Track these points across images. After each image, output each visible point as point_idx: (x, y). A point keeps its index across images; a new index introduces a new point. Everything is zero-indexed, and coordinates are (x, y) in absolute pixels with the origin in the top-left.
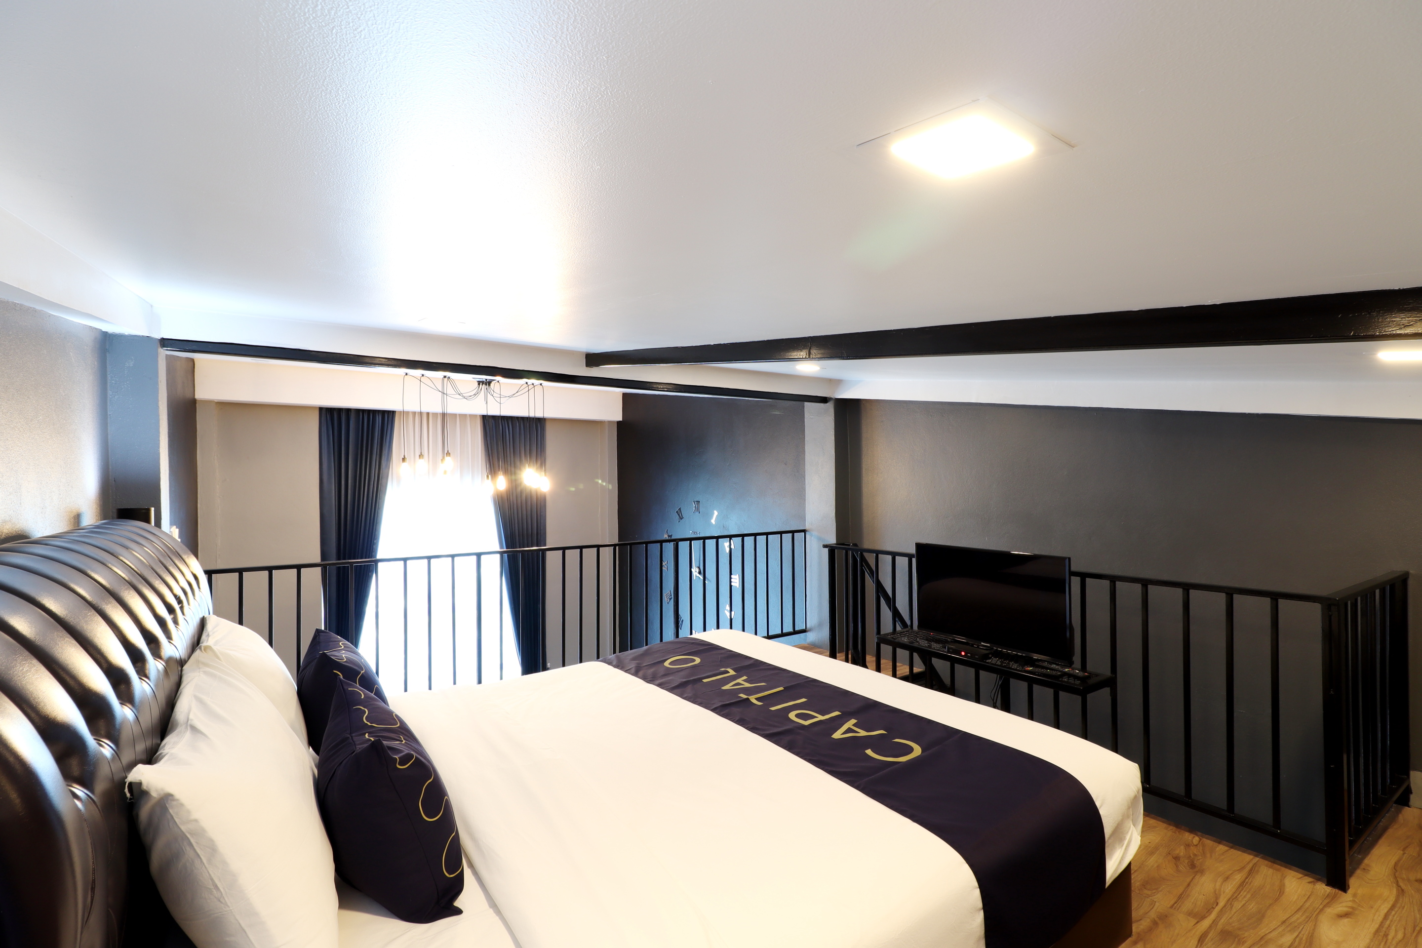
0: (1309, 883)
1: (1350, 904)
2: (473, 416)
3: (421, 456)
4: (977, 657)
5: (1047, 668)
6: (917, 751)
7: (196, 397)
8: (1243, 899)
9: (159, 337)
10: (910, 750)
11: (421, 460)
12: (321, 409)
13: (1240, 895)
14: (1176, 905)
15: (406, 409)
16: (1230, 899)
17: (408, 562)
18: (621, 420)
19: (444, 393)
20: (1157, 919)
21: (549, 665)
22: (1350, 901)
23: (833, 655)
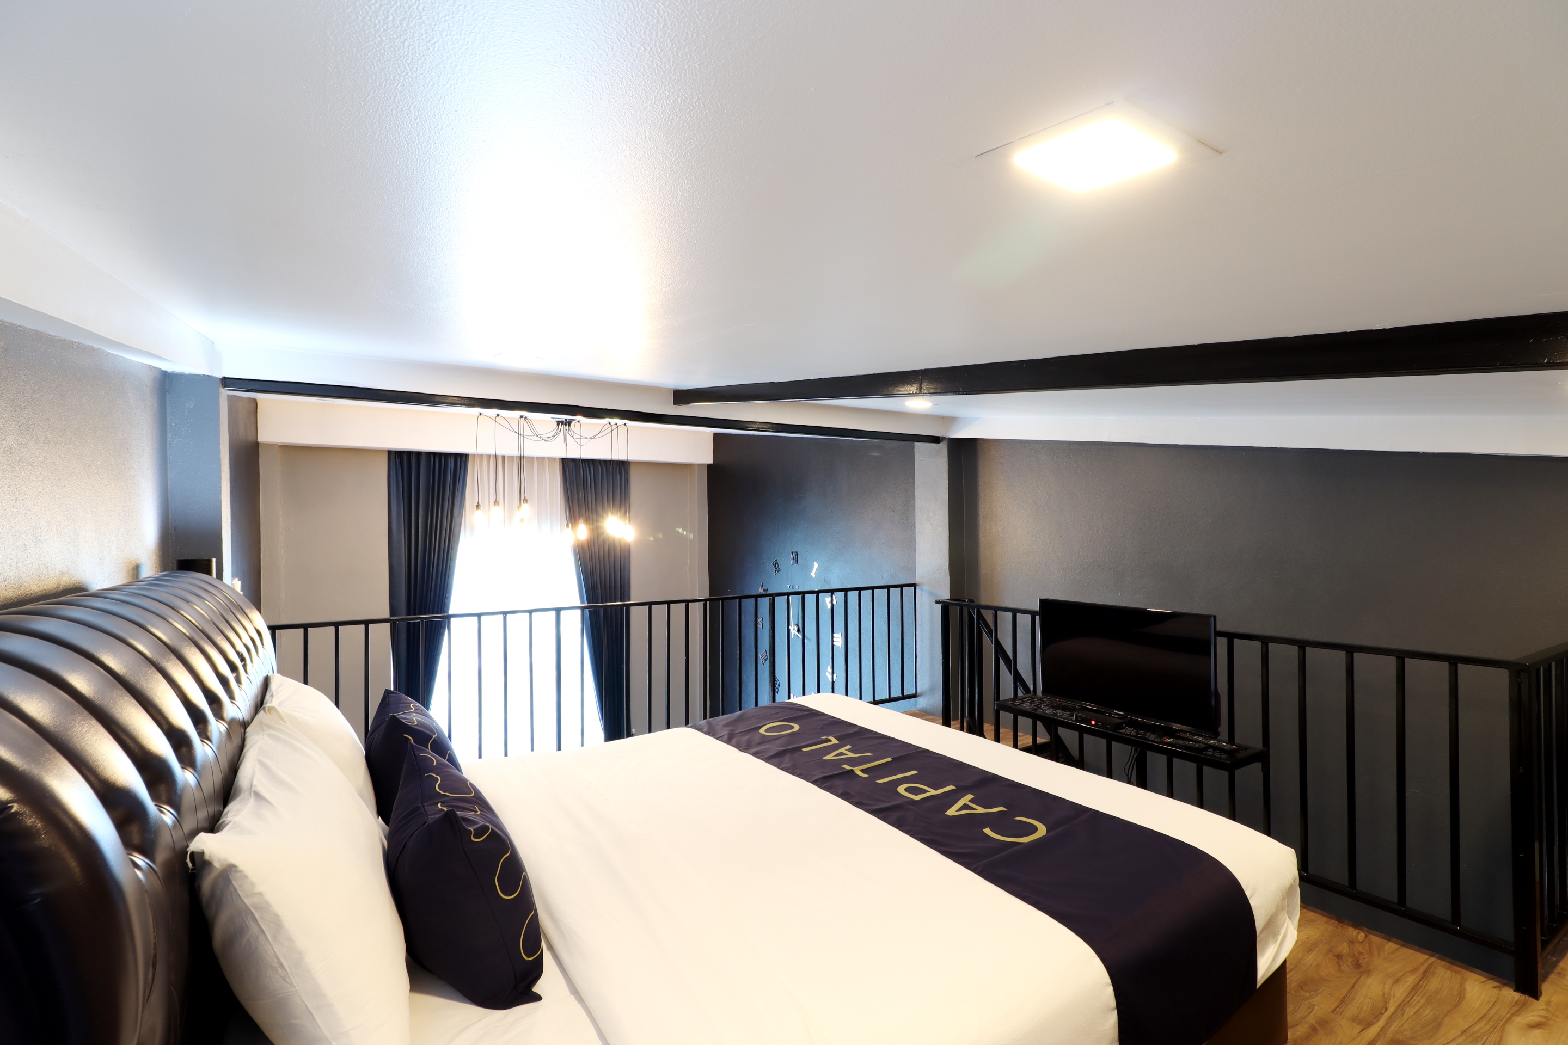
0: (1494, 987)
1: (1543, 1013)
2: (551, 460)
3: (496, 502)
4: (1109, 726)
5: (1189, 740)
6: (1042, 830)
7: (259, 440)
8: (1416, 1004)
9: (220, 376)
10: (1034, 829)
11: (496, 507)
12: (390, 452)
13: (1412, 1000)
14: (1338, 1009)
15: (480, 452)
16: (1401, 1004)
17: (483, 618)
18: (712, 462)
19: (520, 435)
20: (1316, 1025)
21: (633, 731)
22: (1543, 1009)
23: (946, 723)
